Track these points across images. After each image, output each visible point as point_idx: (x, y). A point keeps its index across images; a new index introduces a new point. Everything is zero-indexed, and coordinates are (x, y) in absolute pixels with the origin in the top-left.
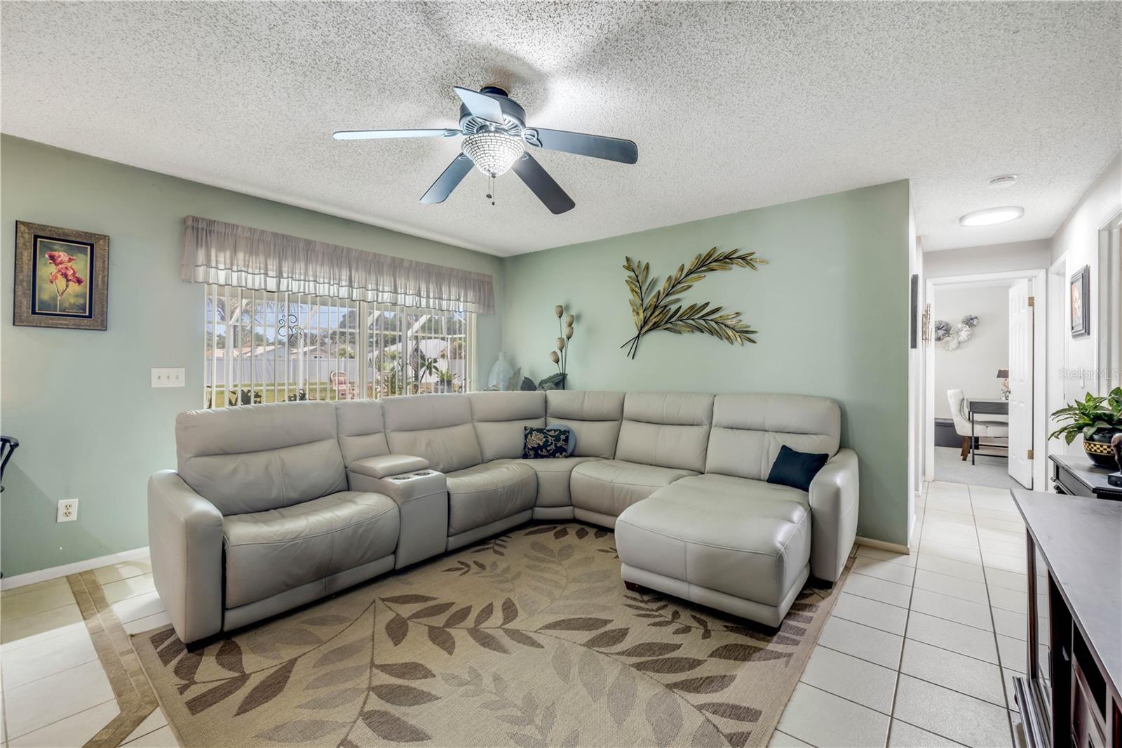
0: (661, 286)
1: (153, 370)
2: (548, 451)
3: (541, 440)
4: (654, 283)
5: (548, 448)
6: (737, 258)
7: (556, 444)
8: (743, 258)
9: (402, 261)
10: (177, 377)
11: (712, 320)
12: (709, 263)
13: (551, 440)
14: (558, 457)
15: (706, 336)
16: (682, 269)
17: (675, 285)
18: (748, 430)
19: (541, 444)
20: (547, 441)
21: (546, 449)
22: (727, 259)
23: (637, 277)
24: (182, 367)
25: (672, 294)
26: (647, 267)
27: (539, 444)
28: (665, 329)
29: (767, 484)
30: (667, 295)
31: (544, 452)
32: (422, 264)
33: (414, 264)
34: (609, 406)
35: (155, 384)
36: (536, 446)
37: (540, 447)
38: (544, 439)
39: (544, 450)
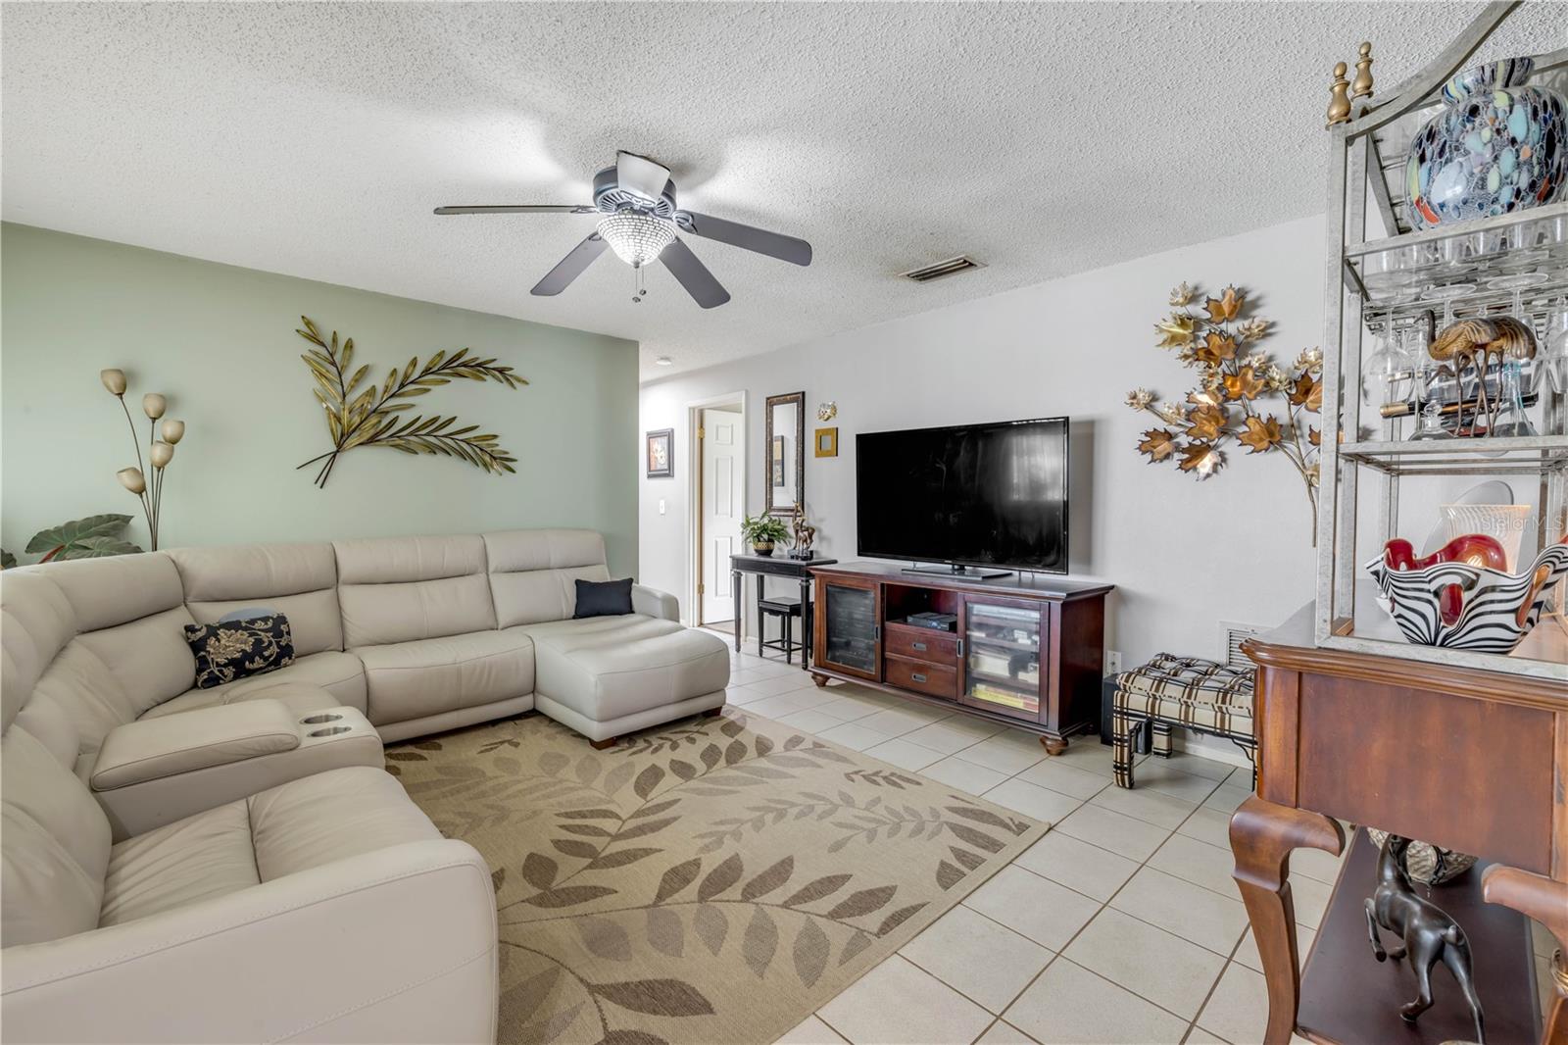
0: (378, 380)
2: (266, 659)
3: (245, 643)
4: (363, 372)
5: (266, 654)
6: (493, 369)
7: (278, 643)
8: (501, 371)
11: (462, 440)
12: (456, 366)
13: (266, 637)
14: (286, 666)
15: (454, 460)
16: (414, 363)
17: (404, 384)
18: (532, 570)
19: (248, 649)
20: (258, 642)
21: (262, 656)
22: (480, 369)
23: (331, 355)
25: (400, 395)
26: (349, 345)
27: (243, 650)
28: (392, 446)
29: (573, 621)
30: (392, 396)
31: (259, 663)
34: (314, 566)
36: (238, 655)
37: (249, 657)
38: (252, 640)
39: (257, 658)
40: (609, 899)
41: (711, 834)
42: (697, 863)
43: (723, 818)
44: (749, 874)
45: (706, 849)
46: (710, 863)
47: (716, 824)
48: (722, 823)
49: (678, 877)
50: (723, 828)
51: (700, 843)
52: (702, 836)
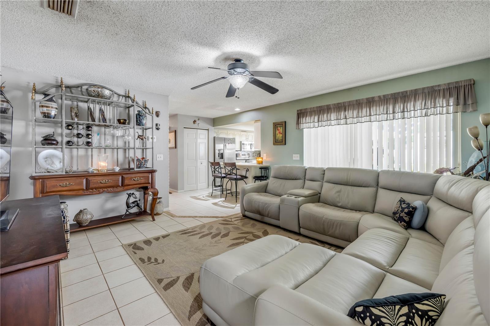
1: (293, 155)
9: (373, 98)
10: (298, 157)
24: (298, 154)
32: (388, 95)
33: (382, 97)
35: (294, 159)
40: (239, 232)
41: (218, 243)
42: (222, 237)
43: (214, 247)
44: (210, 236)
45: (219, 240)
46: (219, 237)
47: (216, 246)
48: (215, 246)
49: (226, 235)
50: (215, 244)
51: (221, 241)
52: (221, 242)
